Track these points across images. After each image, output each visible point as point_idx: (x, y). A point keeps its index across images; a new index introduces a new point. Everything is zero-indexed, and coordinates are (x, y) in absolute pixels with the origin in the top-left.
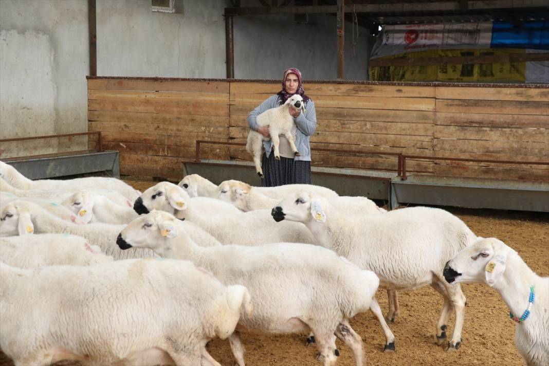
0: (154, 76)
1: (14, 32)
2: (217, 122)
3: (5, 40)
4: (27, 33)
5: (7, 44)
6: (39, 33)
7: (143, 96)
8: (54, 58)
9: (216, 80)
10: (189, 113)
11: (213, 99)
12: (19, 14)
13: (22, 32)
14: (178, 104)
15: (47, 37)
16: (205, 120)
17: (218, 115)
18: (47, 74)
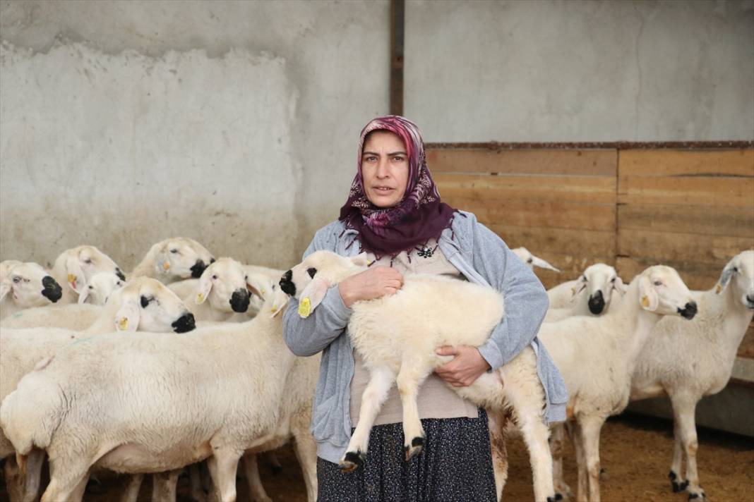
0: (487, 140)
1: (198, 57)
2: (595, 244)
3: (174, 72)
4: (230, 56)
5: (180, 81)
6: (261, 55)
7: (468, 185)
8: (298, 107)
9: (592, 146)
10: (545, 224)
11: (588, 190)
12: (212, 17)
13: (219, 52)
14: (526, 203)
15: (280, 63)
16: (572, 241)
17: (594, 229)
18: (280, 141)
